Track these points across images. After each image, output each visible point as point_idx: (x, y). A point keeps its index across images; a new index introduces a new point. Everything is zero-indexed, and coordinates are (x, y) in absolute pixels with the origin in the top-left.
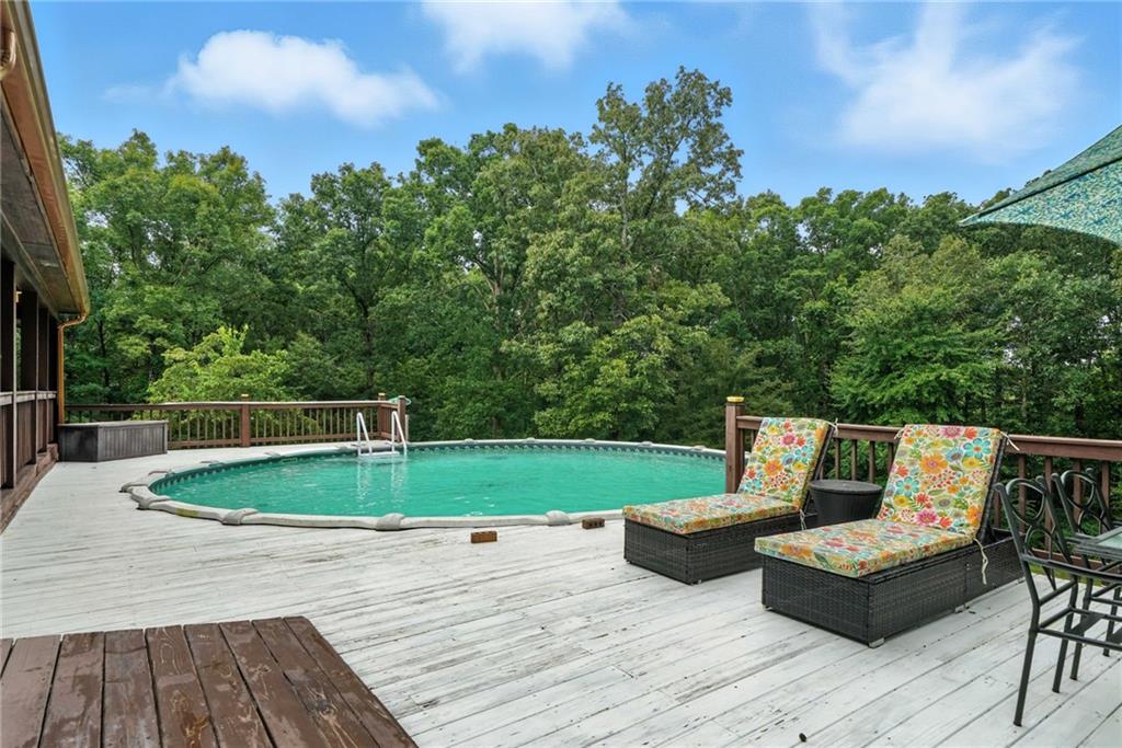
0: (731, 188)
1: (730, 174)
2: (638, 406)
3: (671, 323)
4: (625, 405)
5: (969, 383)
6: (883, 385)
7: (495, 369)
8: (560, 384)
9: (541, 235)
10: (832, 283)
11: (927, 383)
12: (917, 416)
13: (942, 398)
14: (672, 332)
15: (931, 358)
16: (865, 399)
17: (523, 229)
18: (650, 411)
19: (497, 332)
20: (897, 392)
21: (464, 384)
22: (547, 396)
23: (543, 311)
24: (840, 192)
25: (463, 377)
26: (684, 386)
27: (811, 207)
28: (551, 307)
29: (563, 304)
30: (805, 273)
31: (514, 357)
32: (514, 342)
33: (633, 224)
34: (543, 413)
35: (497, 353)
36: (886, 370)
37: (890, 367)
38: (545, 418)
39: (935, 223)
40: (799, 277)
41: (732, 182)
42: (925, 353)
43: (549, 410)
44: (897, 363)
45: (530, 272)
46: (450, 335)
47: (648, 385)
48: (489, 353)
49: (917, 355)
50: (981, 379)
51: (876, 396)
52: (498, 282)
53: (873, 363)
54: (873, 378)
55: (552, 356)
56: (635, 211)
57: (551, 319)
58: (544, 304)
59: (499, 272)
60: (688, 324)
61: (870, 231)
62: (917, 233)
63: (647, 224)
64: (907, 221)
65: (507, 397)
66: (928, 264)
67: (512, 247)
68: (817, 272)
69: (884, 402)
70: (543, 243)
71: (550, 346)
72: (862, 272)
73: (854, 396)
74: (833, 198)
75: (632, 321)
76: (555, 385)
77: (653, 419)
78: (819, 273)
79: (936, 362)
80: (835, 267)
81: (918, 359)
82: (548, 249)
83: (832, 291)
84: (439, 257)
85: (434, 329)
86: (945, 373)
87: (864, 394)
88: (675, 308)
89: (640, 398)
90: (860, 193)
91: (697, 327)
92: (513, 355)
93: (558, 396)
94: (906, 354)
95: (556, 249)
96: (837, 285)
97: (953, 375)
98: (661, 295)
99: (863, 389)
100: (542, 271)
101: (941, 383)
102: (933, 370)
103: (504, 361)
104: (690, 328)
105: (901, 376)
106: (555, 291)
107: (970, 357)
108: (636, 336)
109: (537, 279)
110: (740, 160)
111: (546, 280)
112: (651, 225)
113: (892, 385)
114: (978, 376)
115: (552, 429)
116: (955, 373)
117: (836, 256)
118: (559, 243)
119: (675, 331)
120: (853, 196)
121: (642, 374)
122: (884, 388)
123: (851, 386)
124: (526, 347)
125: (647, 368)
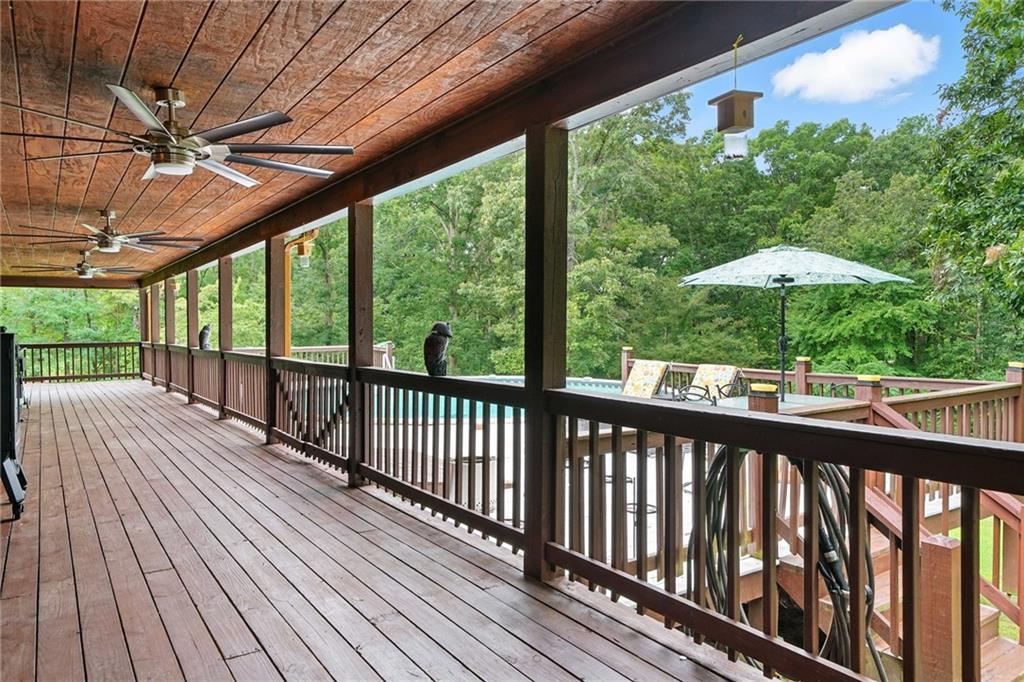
0: (681, 129)
1: (679, 116)
2: (588, 346)
3: (619, 265)
4: (576, 344)
5: (915, 320)
6: (832, 322)
7: (451, 309)
8: (514, 324)
9: (495, 184)
10: (786, 219)
11: (873, 321)
12: (864, 352)
13: (889, 334)
14: (621, 274)
15: (877, 295)
16: (814, 336)
17: (478, 177)
18: (600, 350)
19: (453, 273)
20: (844, 329)
21: (422, 324)
22: (503, 336)
23: (498, 256)
24: (799, 124)
25: (421, 318)
26: (636, 324)
27: (767, 140)
28: (506, 252)
29: (516, 249)
30: (760, 208)
31: (470, 298)
32: (471, 284)
33: (584, 169)
34: (499, 352)
35: (453, 294)
36: (834, 308)
37: (838, 305)
38: (500, 356)
39: (895, 156)
40: (753, 213)
41: (682, 124)
42: (872, 291)
43: (504, 349)
44: (846, 301)
45: (486, 219)
46: (407, 276)
47: (597, 326)
48: (445, 293)
49: (865, 293)
50: (928, 315)
51: (824, 333)
52: (453, 224)
53: (822, 300)
54: (823, 315)
55: (508, 298)
56: (586, 157)
57: (506, 262)
58: (499, 250)
59: (454, 214)
60: (636, 265)
61: (827, 165)
62: (877, 165)
63: (596, 171)
64: (867, 153)
65: (463, 336)
66: (879, 201)
67: (468, 193)
68: (771, 208)
69: (831, 339)
70: (497, 192)
71: (506, 289)
72: (816, 208)
73: (803, 333)
74: (791, 130)
75: (582, 265)
76: (510, 326)
77: (603, 357)
78: (774, 209)
79: (882, 299)
80: (792, 202)
81: (865, 296)
82: (502, 198)
83: (786, 227)
84: (398, 203)
85: (391, 270)
86: (891, 310)
87: (812, 332)
88: (624, 251)
89: (590, 337)
90: (819, 125)
91: (645, 268)
92: (469, 297)
93: (513, 336)
94: (853, 292)
95: (510, 199)
96: (792, 221)
97: (897, 312)
98: (611, 236)
99: (811, 327)
100: (497, 218)
101: (888, 321)
102: (879, 307)
103: (459, 301)
104: (639, 270)
105: (849, 313)
106: (510, 237)
107: (918, 294)
108: (587, 279)
109: (492, 226)
110: (688, 103)
111: (501, 227)
112: (600, 171)
113: (840, 322)
114: (926, 312)
115: (507, 367)
116: (899, 311)
117: (791, 192)
118: (512, 193)
119: (624, 272)
120: (813, 128)
121: (592, 314)
122: (833, 325)
123: (799, 323)
124: (482, 289)
125: (597, 310)
